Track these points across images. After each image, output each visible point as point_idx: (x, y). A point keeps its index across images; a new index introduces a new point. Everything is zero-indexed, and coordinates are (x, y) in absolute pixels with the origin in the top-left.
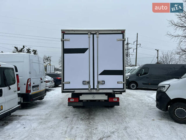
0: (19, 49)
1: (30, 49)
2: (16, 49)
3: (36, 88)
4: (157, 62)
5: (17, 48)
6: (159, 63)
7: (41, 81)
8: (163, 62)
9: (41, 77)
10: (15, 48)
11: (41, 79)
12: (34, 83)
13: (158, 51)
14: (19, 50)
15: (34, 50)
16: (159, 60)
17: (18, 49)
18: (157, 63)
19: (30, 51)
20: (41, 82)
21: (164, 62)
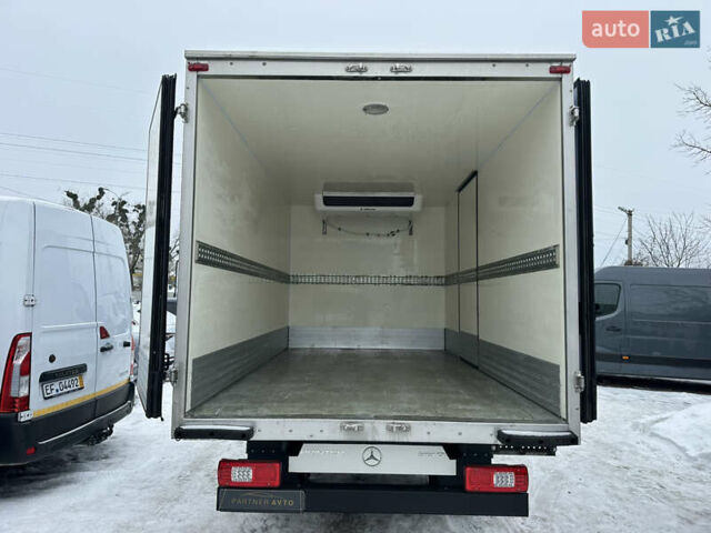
0: (84, 200)
1: (124, 203)
2: (71, 200)
3: (67, 382)
4: (627, 258)
5: (74, 197)
6: (636, 264)
7: (103, 343)
8: (651, 261)
9: (101, 323)
10: (69, 194)
11: (104, 333)
12: (52, 359)
13: (630, 214)
14: (82, 205)
15: (139, 207)
16: (635, 251)
17: (79, 199)
18: (629, 263)
19: (124, 207)
20: (103, 350)
21: (654, 259)
